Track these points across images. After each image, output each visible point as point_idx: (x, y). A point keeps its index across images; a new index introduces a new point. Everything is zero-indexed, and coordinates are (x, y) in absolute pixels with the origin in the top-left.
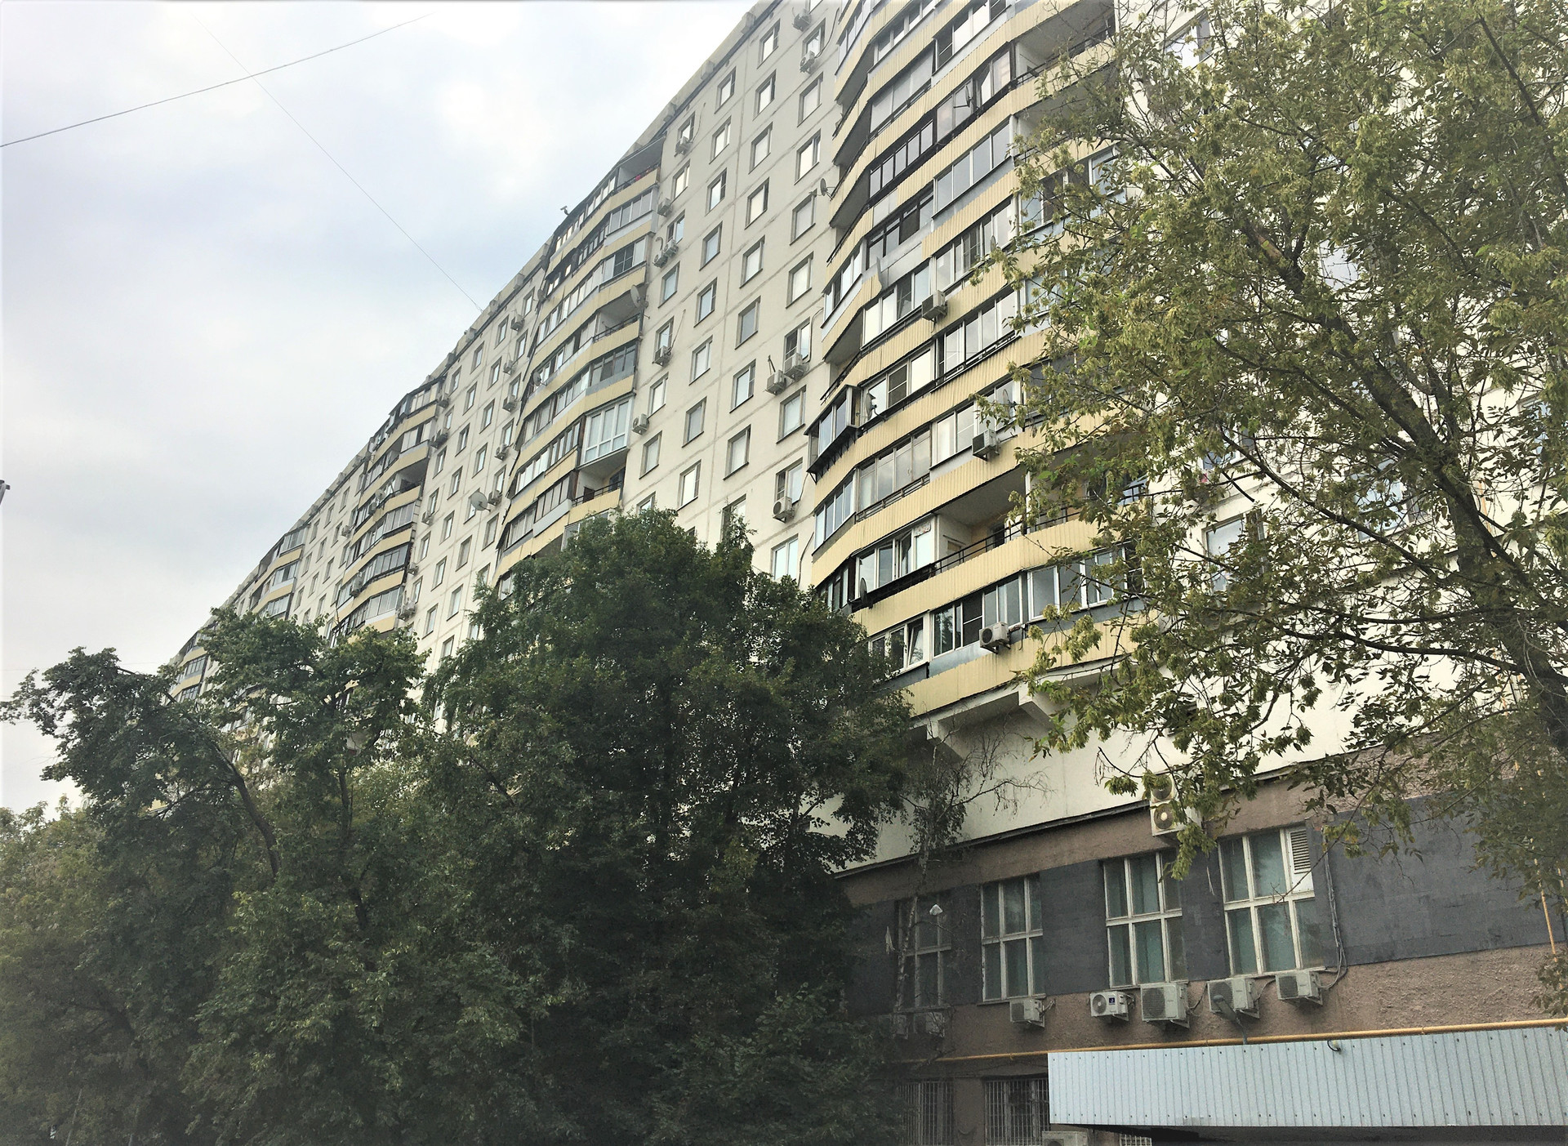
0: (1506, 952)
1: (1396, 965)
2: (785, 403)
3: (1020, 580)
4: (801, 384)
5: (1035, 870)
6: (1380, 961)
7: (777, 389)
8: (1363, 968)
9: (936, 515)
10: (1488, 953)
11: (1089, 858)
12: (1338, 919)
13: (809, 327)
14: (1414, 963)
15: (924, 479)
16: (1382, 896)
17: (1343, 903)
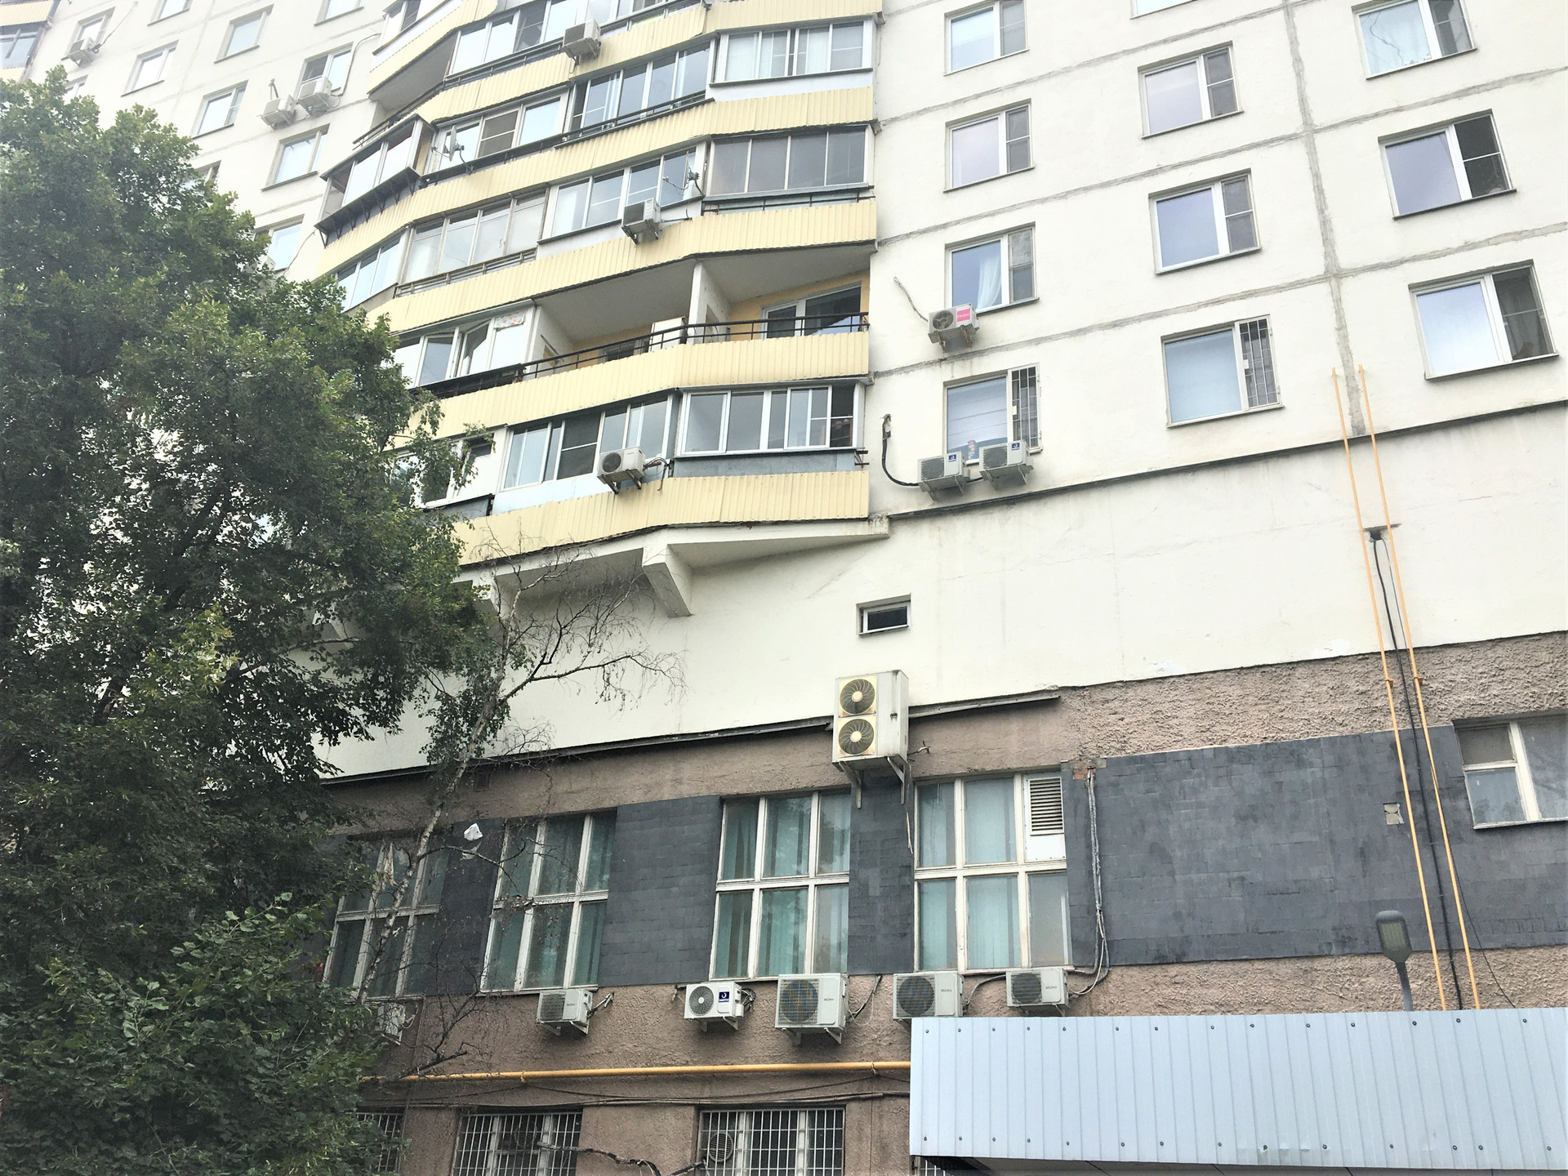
0: (1358, 960)
1: (1184, 969)
2: (288, 143)
3: (669, 403)
4: (322, 121)
5: (608, 804)
6: (1162, 961)
7: (279, 121)
8: (1134, 971)
9: (536, 306)
10: (1328, 961)
11: (704, 792)
12: (1103, 900)
13: (350, 55)
14: (1212, 967)
15: (529, 254)
16: (1172, 874)
17: (1110, 878)
